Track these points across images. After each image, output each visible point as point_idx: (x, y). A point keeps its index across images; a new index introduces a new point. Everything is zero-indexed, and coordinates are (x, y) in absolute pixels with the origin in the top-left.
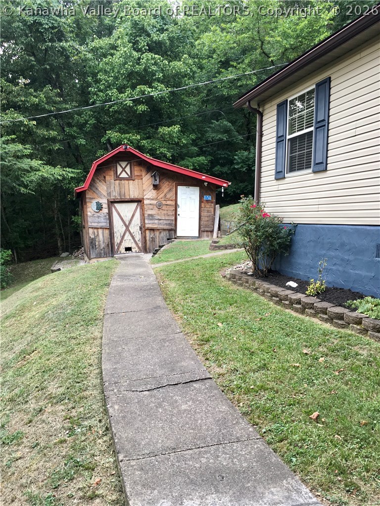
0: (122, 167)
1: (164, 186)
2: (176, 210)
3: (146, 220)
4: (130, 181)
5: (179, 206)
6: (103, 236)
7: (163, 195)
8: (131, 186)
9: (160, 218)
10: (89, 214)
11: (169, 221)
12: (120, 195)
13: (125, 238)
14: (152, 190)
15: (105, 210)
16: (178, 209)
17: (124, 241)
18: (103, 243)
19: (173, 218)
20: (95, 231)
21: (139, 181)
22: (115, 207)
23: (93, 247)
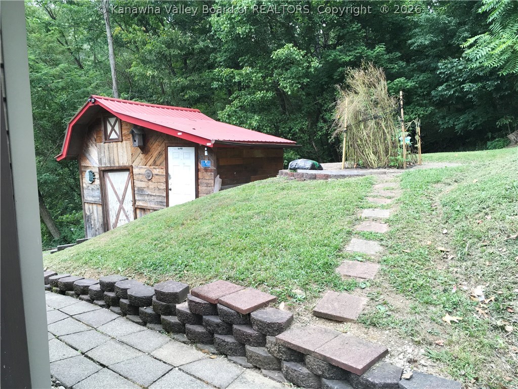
0: (111, 125)
1: (153, 147)
2: (167, 183)
3: (136, 196)
4: (118, 143)
5: (170, 176)
6: (98, 214)
7: (152, 160)
8: (120, 150)
9: (150, 193)
10: (84, 185)
11: (161, 198)
12: (110, 161)
13: (120, 218)
14: (141, 154)
15: (97, 182)
16: (170, 182)
17: (119, 221)
18: (98, 222)
19: (165, 195)
20: (91, 206)
21: (127, 142)
22: (108, 177)
23: (89, 227)
